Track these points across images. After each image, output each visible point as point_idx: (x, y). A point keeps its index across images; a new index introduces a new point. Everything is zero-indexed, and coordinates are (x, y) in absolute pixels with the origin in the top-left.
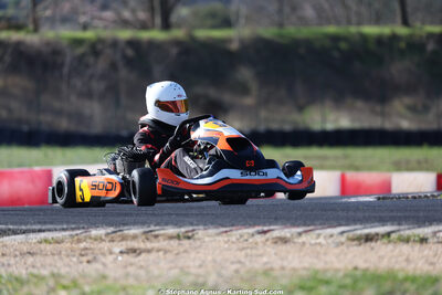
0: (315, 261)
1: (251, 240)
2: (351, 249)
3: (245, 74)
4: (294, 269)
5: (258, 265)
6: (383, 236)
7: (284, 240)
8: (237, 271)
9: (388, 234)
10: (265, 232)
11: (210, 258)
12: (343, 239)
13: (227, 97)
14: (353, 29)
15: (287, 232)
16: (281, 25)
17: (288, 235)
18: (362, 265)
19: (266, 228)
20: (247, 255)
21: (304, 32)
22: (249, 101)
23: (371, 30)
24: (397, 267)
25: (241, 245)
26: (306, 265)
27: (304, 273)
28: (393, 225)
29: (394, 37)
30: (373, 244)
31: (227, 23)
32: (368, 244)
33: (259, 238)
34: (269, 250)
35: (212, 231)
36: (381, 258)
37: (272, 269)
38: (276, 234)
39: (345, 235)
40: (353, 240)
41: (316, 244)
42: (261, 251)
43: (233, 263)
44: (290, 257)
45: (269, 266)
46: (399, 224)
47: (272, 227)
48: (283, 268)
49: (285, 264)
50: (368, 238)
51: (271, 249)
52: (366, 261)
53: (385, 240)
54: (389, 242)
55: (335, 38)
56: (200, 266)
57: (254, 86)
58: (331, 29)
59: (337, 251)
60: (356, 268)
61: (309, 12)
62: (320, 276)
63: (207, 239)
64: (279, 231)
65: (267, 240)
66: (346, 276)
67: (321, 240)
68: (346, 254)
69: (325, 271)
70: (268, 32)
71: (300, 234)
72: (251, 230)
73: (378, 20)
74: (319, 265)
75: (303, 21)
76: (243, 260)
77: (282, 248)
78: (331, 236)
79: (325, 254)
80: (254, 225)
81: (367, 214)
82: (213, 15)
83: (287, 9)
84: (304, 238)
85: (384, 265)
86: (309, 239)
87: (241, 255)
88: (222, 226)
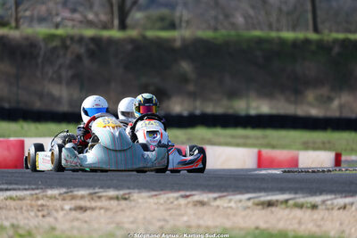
0: (226, 221)
1: (176, 203)
2: (256, 212)
3: (185, 66)
4: (208, 227)
5: (180, 223)
6: (282, 202)
7: (202, 203)
8: (162, 228)
9: (286, 201)
10: (187, 197)
11: (141, 216)
12: (250, 203)
14: (274, 34)
15: (205, 197)
16: (215, 29)
17: (206, 200)
18: (262, 225)
19: (188, 193)
20: (171, 215)
23: (288, 35)
24: (290, 227)
25: (167, 207)
26: (218, 224)
28: (290, 193)
29: (307, 42)
30: (273, 209)
31: (172, 26)
32: (270, 208)
33: (183, 201)
35: (145, 194)
36: (279, 220)
37: (190, 226)
38: (196, 198)
39: (252, 201)
40: (258, 204)
41: (228, 207)
42: (183, 212)
43: (159, 220)
44: (206, 217)
45: (188, 224)
46: (296, 193)
47: (193, 193)
48: (199, 226)
49: (201, 222)
50: (270, 204)
51: (191, 211)
52: (266, 222)
53: (283, 206)
54: (287, 207)
56: (132, 223)
58: (257, 33)
59: (244, 213)
60: (257, 228)
61: (240, 20)
63: (140, 200)
64: (198, 196)
65: (188, 203)
67: (232, 204)
68: (251, 216)
69: (233, 229)
70: (207, 34)
71: (215, 199)
72: (176, 195)
73: (294, 28)
74: (228, 225)
75: (233, 25)
76: (167, 218)
77: (201, 210)
78: (240, 201)
79: (234, 215)
80: (179, 190)
82: (162, 19)
83: (221, 17)
84: (218, 202)
85: (281, 225)
86: (223, 203)
87: (166, 215)
88: (154, 190)
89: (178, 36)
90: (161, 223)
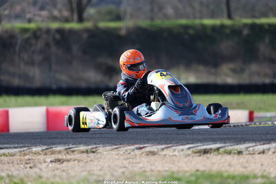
0: (172, 166)
1: (132, 153)
2: (195, 158)
4: (159, 171)
5: (137, 169)
6: (215, 150)
7: (153, 153)
8: (123, 173)
9: (218, 149)
10: (141, 148)
11: (106, 165)
12: (190, 152)
14: (197, 22)
15: (155, 148)
16: (152, 19)
17: (156, 150)
18: (201, 168)
19: (141, 146)
20: (129, 163)
21: (166, 23)
23: (208, 22)
24: (223, 169)
25: (126, 157)
26: (167, 169)
27: (165, 173)
28: (221, 143)
29: (223, 26)
30: (208, 155)
31: (118, 18)
32: (206, 155)
33: (137, 152)
34: (143, 159)
35: (108, 148)
36: (213, 164)
37: (145, 171)
38: (148, 149)
39: (191, 150)
40: (196, 153)
41: (172, 155)
42: (138, 161)
43: (121, 168)
44: (157, 163)
45: (143, 169)
46: (225, 143)
47: (145, 145)
48: (152, 171)
49: (153, 168)
50: (206, 152)
51: (145, 159)
52: (204, 166)
53: (216, 153)
54: (219, 154)
55: (186, 27)
56: (100, 170)
58: (184, 21)
59: (186, 159)
60: (197, 170)
61: (170, 11)
62: (175, 176)
63: (105, 153)
64: (150, 148)
65: (142, 153)
66: (191, 175)
67: (176, 153)
68: (191, 162)
69: (178, 172)
70: (144, 23)
71: (163, 149)
72: (133, 147)
73: (213, 16)
74: (175, 169)
75: (166, 16)
76: (127, 166)
77: (152, 158)
78: (183, 150)
79: (179, 162)
80: (134, 144)
81: (205, 137)
82: (110, 13)
83: (156, 9)
84: (165, 152)
85: (215, 168)
86: (169, 152)
87: (126, 163)
88: (115, 145)
89: (124, 26)
90: (121, 170)
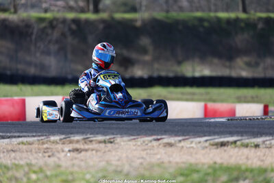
0: (190, 158)
1: (150, 144)
2: (212, 151)
3: (145, 41)
4: (177, 163)
5: (154, 160)
6: (232, 143)
7: (170, 145)
8: (141, 164)
9: (235, 142)
10: (158, 140)
11: (124, 155)
12: (207, 144)
13: (134, 56)
14: (212, 14)
15: (172, 140)
16: (167, 11)
17: (173, 142)
18: (219, 161)
19: (159, 137)
20: (147, 154)
22: (147, 58)
23: (223, 15)
24: (241, 162)
25: (143, 148)
26: (184, 160)
27: (183, 165)
28: (238, 136)
29: (237, 20)
30: (226, 148)
31: (134, 9)
32: (223, 148)
33: (155, 143)
35: (126, 138)
36: (231, 157)
37: (163, 163)
38: (165, 141)
39: (208, 142)
40: (213, 145)
41: (190, 147)
42: (156, 151)
43: (139, 158)
44: (174, 155)
45: (161, 161)
46: (242, 136)
47: (163, 137)
48: (170, 162)
49: (171, 159)
50: (223, 144)
51: (162, 151)
52: (221, 158)
53: (233, 146)
54: (236, 147)
55: (201, 20)
56: (118, 160)
57: (150, 48)
58: (199, 14)
59: (203, 152)
60: (215, 163)
61: (185, 4)
62: (193, 167)
63: (122, 143)
64: (167, 139)
65: (160, 145)
66: (210, 167)
67: (193, 145)
68: (209, 154)
69: (196, 164)
70: (160, 15)
71: (180, 141)
72: (150, 138)
73: (227, 9)
74: (192, 161)
75: (181, 9)
76: (145, 156)
77: (170, 149)
78: (200, 142)
79: (196, 153)
80: (152, 135)
81: (222, 130)
82: (125, 4)
83: (171, 1)
84: (182, 144)
85: (233, 161)
86: (186, 144)
87: (144, 154)
88: (132, 135)
89: (139, 17)
90: (140, 161)
